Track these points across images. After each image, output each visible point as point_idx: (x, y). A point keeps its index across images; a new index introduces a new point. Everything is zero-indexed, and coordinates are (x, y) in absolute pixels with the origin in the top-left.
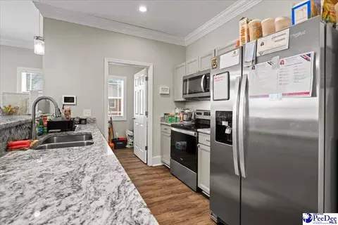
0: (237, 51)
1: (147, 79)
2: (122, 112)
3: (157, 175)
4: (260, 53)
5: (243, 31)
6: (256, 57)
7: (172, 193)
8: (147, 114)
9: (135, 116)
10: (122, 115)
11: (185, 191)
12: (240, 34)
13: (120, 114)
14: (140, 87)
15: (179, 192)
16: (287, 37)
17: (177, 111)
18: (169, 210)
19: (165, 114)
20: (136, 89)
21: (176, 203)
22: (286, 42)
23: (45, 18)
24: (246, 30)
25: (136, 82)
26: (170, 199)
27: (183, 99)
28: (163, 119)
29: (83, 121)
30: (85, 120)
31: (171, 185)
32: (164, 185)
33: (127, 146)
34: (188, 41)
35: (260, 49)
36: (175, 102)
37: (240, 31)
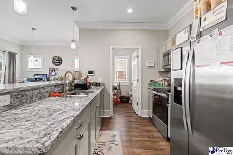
0: (187, 29)
1: (138, 57)
2: (127, 79)
3: (143, 123)
4: (203, 28)
5: (197, 10)
6: (200, 32)
7: (148, 137)
8: (138, 80)
9: (133, 82)
10: (127, 81)
11: (158, 137)
12: (195, 13)
13: (125, 81)
14: (134, 63)
15: (153, 137)
16: (225, 9)
17: (161, 79)
18: (140, 147)
19: (151, 81)
20: (133, 64)
21: (148, 144)
22: (224, 14)
23: (79, 29)
24: (199, 9)
25: (133, 60)
26: (145, 140)
27: (163, 70)
28: (149, 84)
29: (98, 85)
30: (99, 84)
31: (150, 131)
32: (145, 131)
33: (130, 102)
34: (169, 25)
35: (203, 24)
36: (159, 72)
37: (194, 11)
